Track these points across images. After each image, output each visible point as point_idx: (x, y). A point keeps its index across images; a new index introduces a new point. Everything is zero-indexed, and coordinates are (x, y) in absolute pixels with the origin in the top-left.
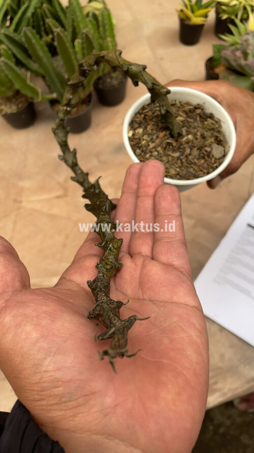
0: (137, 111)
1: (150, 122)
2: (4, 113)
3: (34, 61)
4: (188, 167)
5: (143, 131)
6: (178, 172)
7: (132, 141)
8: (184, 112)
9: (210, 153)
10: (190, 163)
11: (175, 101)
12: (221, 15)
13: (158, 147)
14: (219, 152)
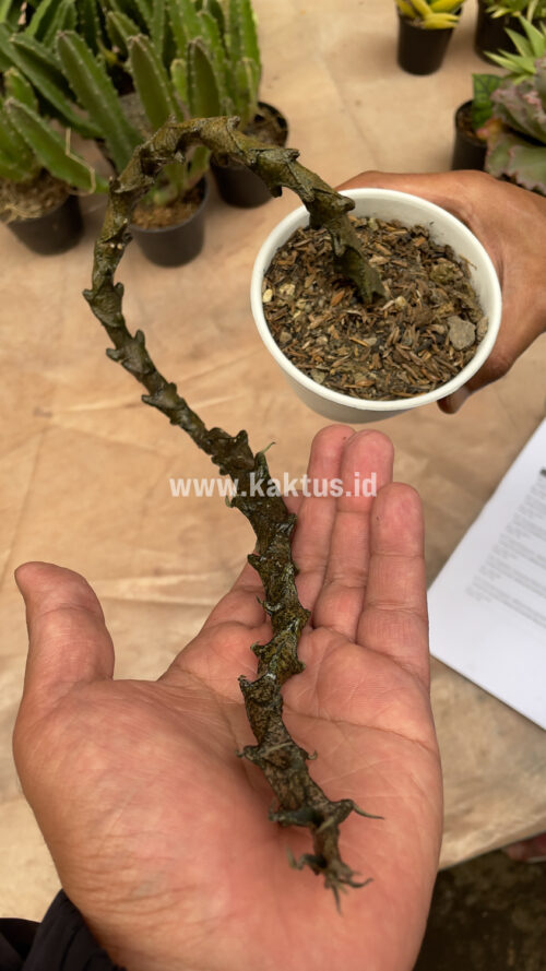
0: (281, 245)
1: (310, 269)
2: (13, 218)
3: (81, 107)
4: (396, 369)
5: (296, 289)
6: (374, 380)
7: (272, 312)
8: (387, 243)
9: (444, 336)
10: (401, 361)
11: (368, 219)
12: (490, 10)
13: (329, 326)
14: (464, 335)
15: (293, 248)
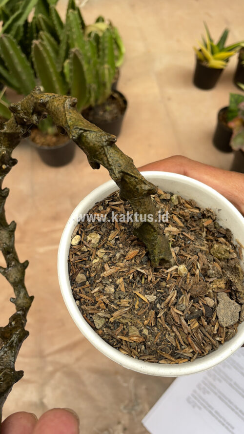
0: (101, 200)
4: (167, 329)
5: (101, 239)
6: (145, 337)
7: (76, 254)
8: (182, 217)
9: (213, 309)
11: (172, 194)
13: (119, 277)
14: (229, 314)
15: (108, 205)
